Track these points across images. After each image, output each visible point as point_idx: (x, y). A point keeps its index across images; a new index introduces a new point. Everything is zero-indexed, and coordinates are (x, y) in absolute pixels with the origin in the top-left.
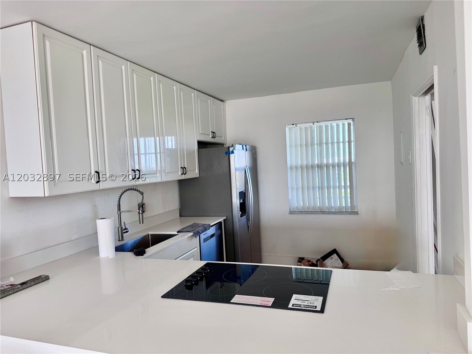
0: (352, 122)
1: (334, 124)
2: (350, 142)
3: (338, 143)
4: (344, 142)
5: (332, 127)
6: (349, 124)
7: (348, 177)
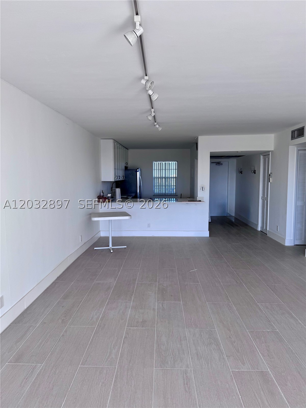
0: (177, 162)
1: (171, 163)
2: (176, 169)
3: (172, 169)
4: (174, 169)
5: (170, 164)
6: (176, 163)
7: (175, 181)
